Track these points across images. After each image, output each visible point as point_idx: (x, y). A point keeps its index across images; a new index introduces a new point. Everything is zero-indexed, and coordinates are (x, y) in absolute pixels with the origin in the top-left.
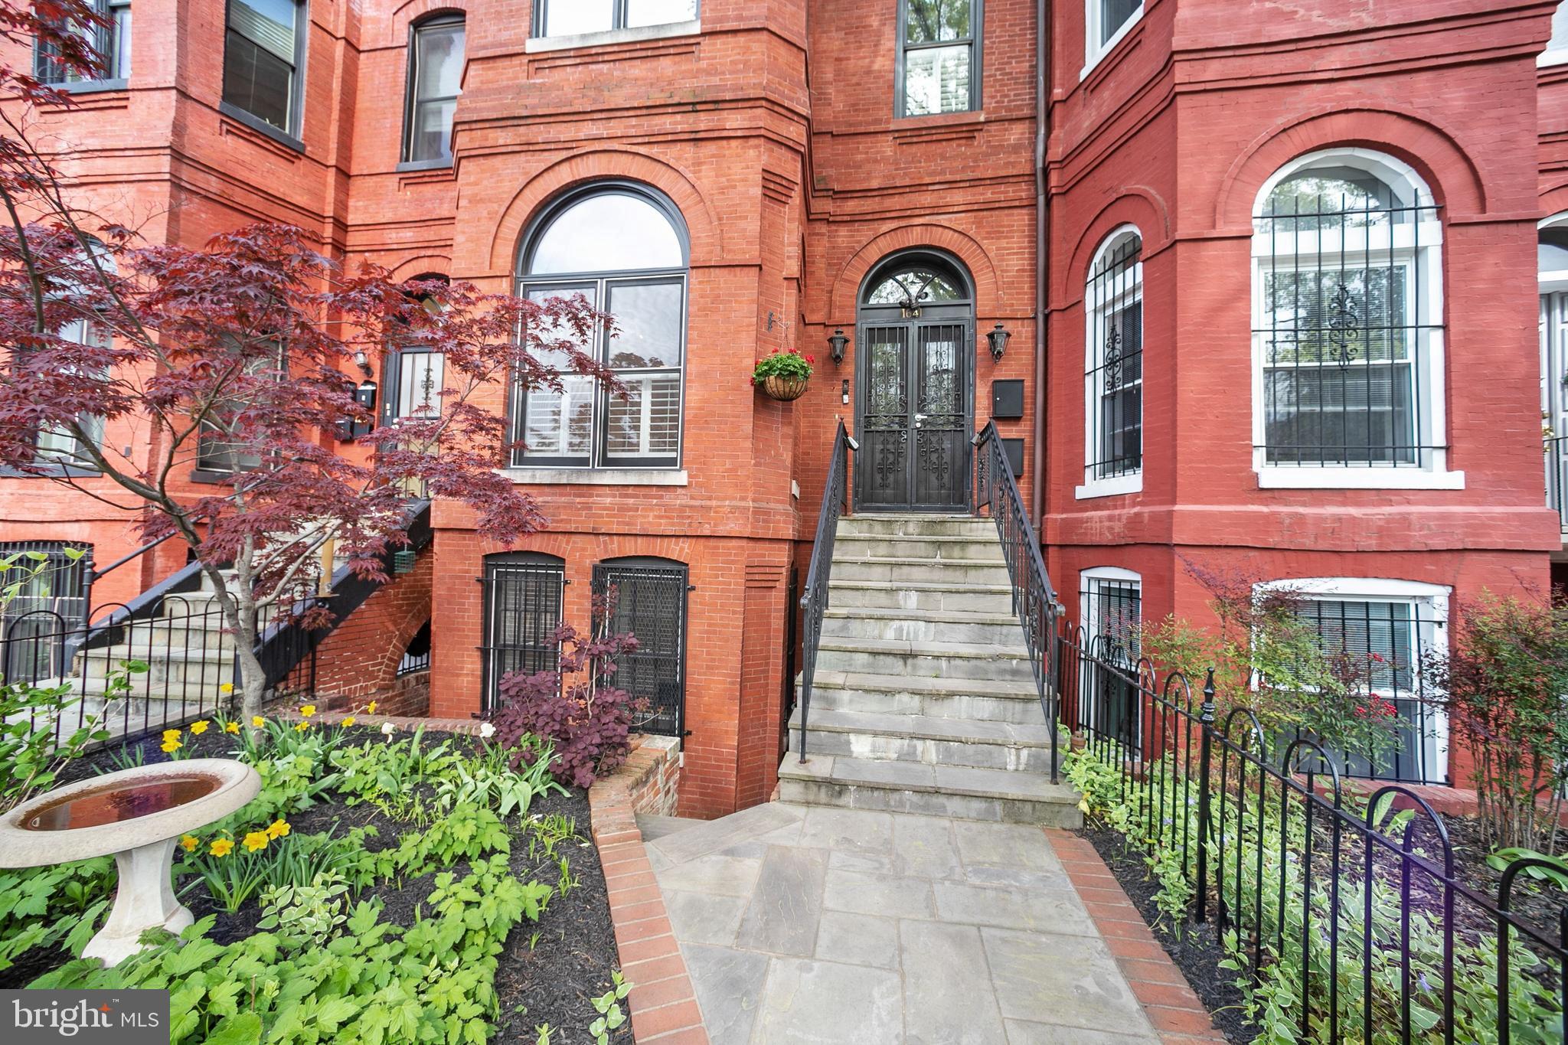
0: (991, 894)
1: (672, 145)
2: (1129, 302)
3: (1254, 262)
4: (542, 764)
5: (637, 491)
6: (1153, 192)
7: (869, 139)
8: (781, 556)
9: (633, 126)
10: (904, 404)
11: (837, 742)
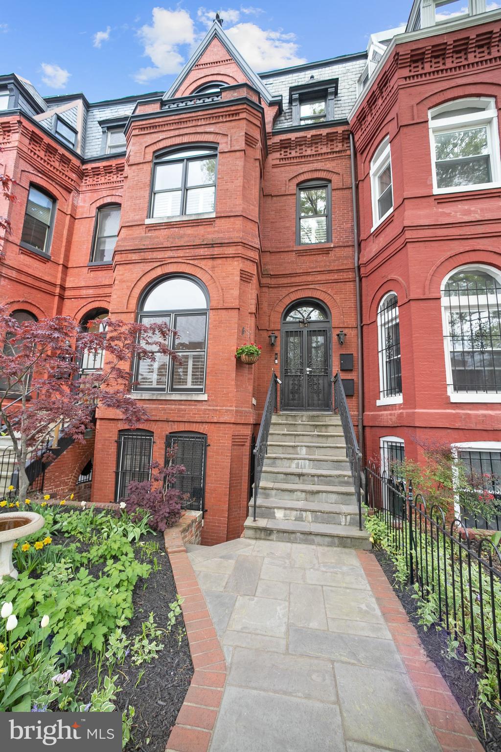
0: (329, 574)
1: (203, 260)
2: (394, 323)
3: (443, 309)
4: (145, 521)
5: (186, 403)
6: (400, 279)
7: (285, 254)
8: (248, 431)
9: (187, 253)
10: (302, 364)
11: (268, 512)
